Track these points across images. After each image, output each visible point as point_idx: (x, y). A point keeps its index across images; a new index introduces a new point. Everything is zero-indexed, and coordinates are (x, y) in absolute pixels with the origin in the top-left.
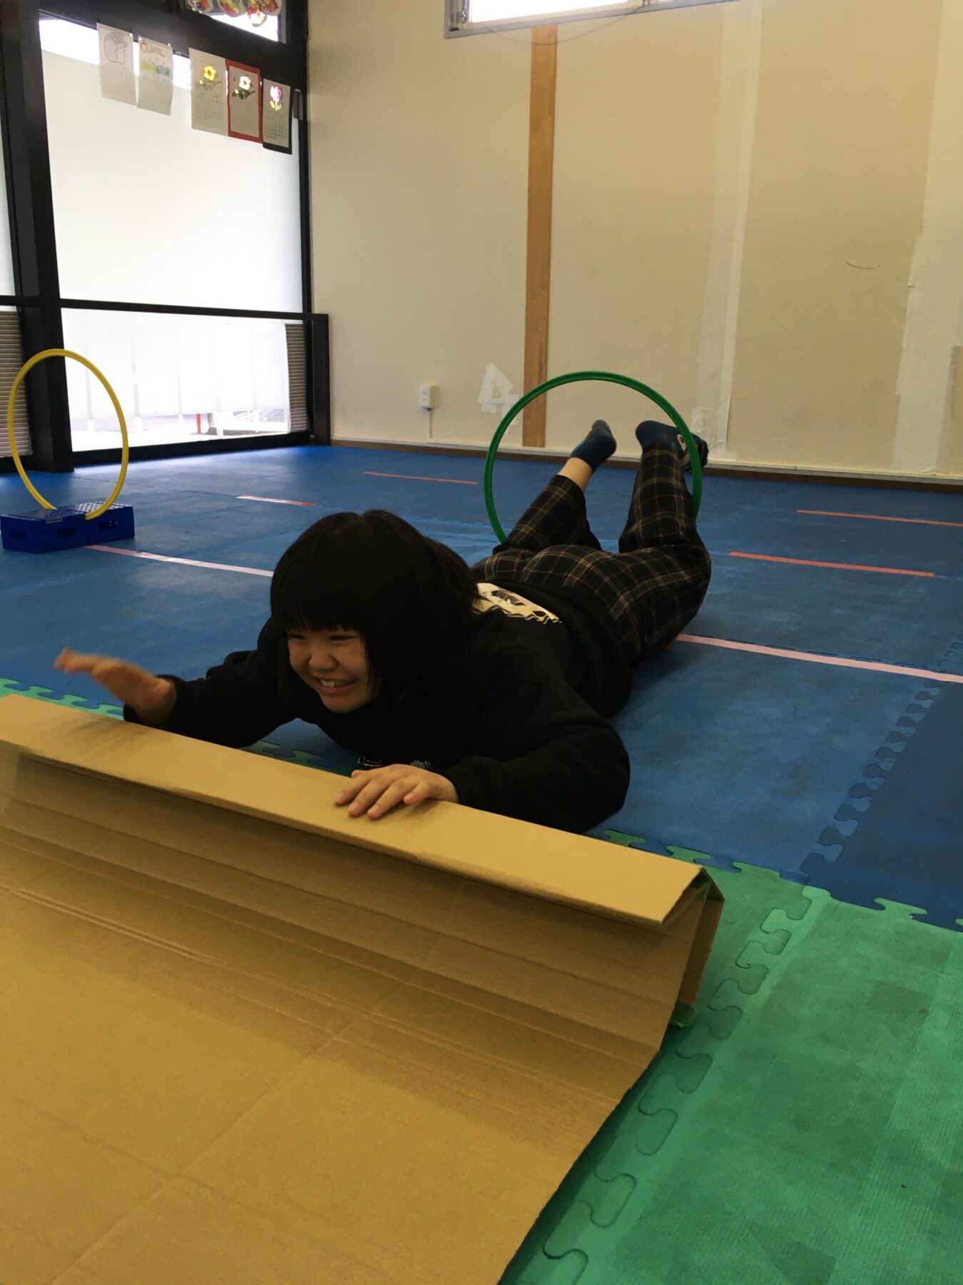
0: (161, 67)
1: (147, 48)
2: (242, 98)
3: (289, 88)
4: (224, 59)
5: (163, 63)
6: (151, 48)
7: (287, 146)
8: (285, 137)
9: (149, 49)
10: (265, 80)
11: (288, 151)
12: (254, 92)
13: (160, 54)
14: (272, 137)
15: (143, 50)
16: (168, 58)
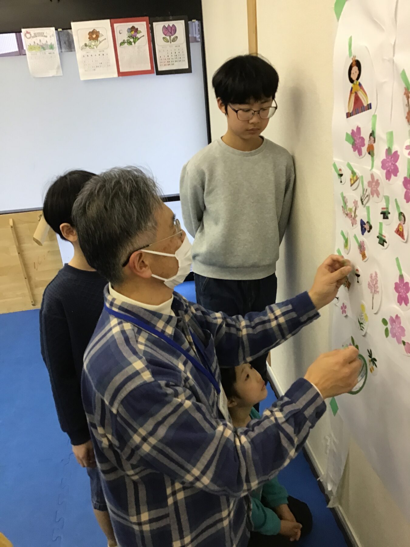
0: (46, 45)
1: (31, 35)
2: (131, 44)
3: (183, 22)
4: (108, 21)
5: (47, 42)
6: (35, 34)
7: (187, 67)
8: (183, 61)
9: (33, 35)
10: (154, 24)
11: (188, 71)
12: (143, 36)
13: (42, 36)
14: (169, 64)
15: (27, 38)
16: (50, 37)
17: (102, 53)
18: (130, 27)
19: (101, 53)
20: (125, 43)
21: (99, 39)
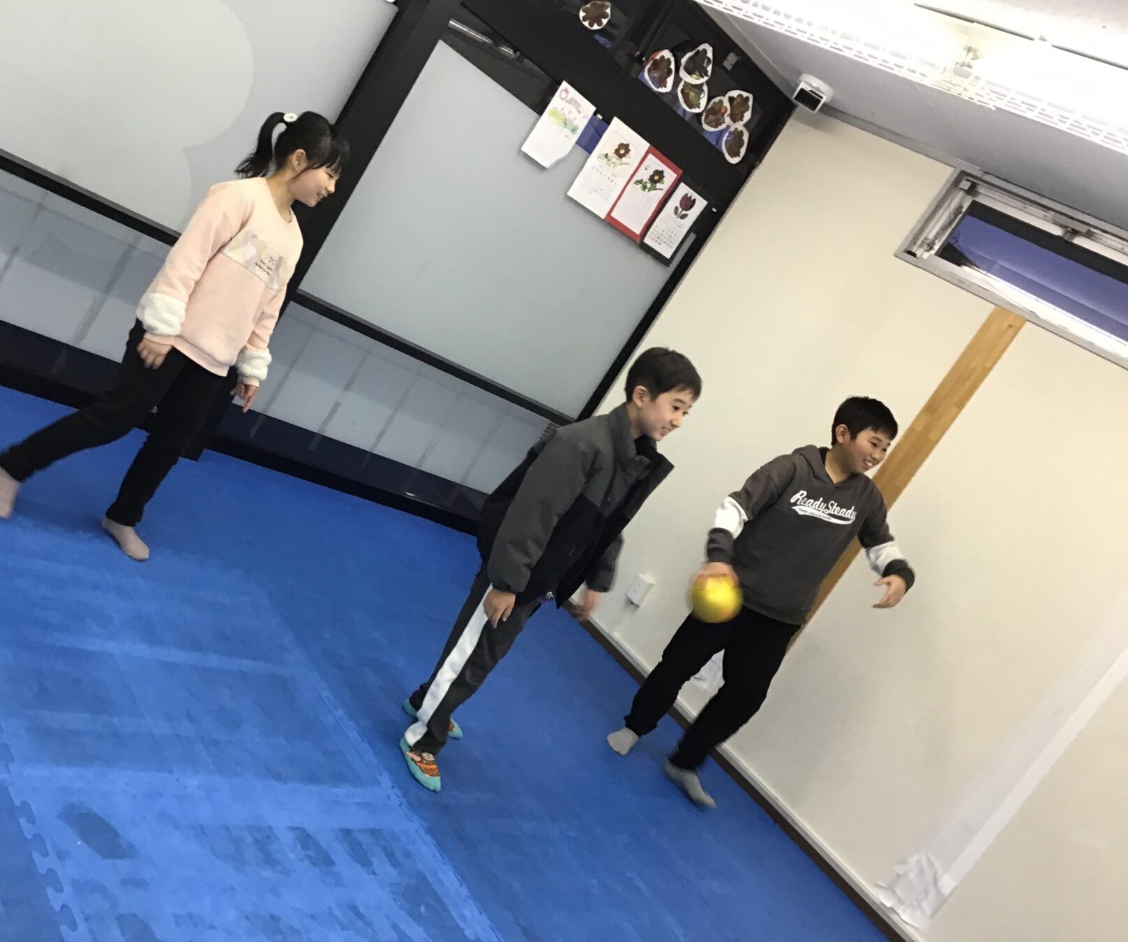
0: (571, 122)
1: (567, 96)
2: (644, 190)
3: (705, 203)
5: (575, 119)
6: (572, 99)
7: (668, 255)
8: (672, 247)
9: (568, 98)
10: (682, 185)
12: (662, 189)
13: (577, 109)
14: (656, 241)
15: (560, 97)
16: (583, 117)
17: (614, 178)
18: (660, 169)
19: (612, 178)
20: (641, 183)
21: (624, 159)
